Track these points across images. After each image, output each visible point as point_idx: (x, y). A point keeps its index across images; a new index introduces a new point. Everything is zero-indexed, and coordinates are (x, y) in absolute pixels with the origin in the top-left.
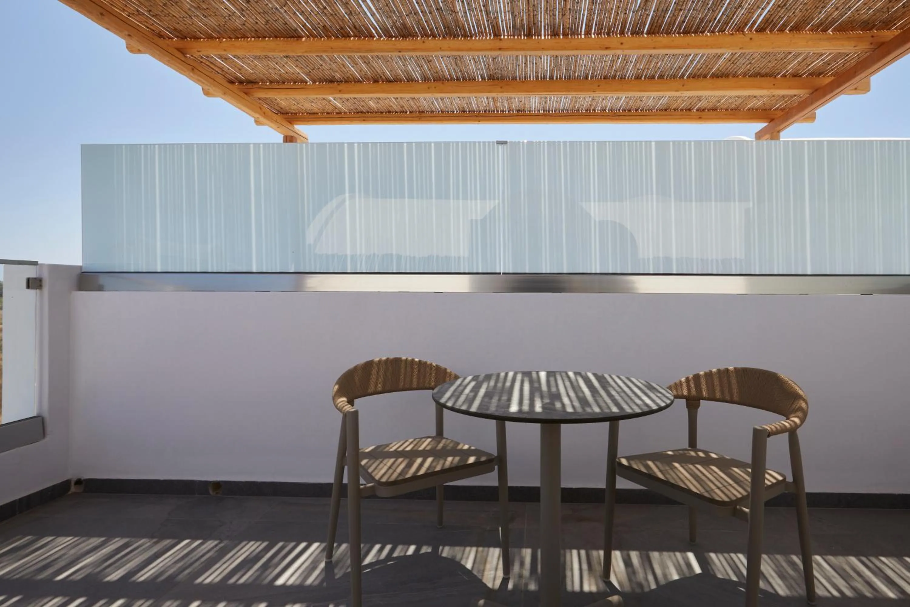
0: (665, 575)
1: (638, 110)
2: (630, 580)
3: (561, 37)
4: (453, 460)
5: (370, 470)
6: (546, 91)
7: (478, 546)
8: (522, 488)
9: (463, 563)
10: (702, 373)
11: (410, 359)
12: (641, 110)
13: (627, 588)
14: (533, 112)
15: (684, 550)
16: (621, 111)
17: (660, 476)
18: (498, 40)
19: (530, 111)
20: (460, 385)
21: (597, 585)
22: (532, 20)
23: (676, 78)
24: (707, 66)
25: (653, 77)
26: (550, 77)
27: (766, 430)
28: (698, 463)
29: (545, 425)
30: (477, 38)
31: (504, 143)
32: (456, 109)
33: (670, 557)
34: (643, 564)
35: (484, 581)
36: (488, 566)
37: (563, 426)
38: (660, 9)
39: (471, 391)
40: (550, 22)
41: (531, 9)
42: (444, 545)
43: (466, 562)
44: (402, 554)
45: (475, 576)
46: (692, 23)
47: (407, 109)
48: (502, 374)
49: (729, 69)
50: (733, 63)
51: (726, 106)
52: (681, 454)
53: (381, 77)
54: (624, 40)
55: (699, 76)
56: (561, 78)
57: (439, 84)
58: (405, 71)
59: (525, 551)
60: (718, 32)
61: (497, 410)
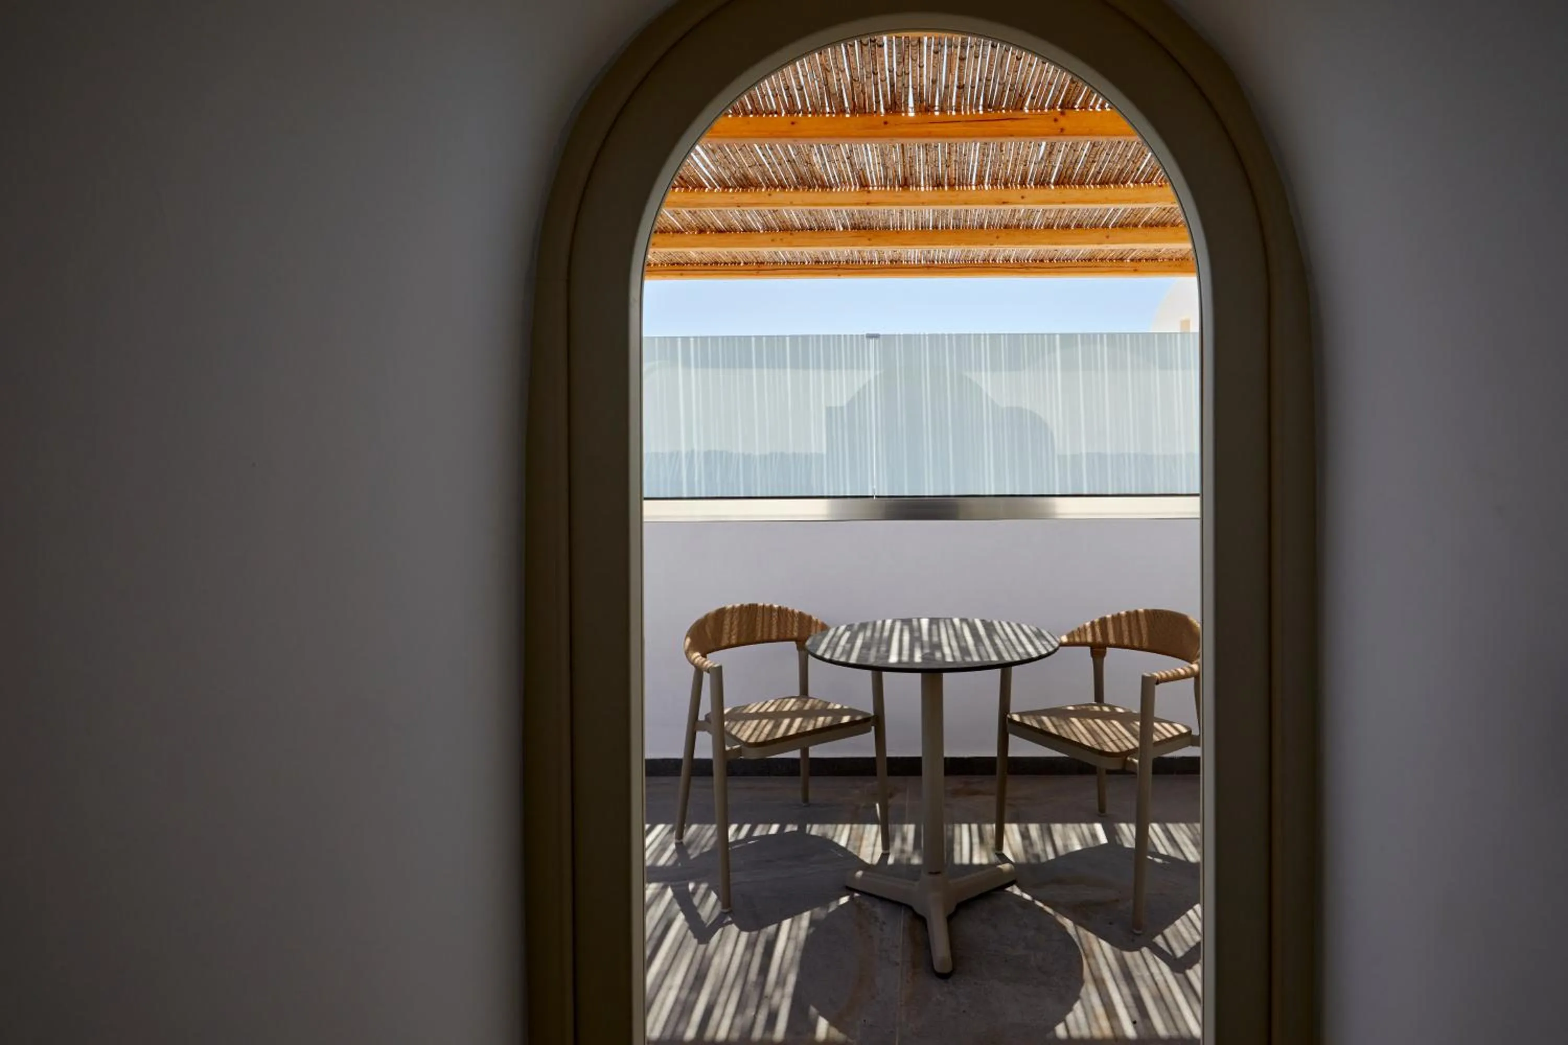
0: (1066, 846)
1: (1052, 260)
2: (1026, 851)
3: (946, 188)
4: (825, 720)
5: (733, 732)
6: (929, 244)
7: (852, 823)
8: (903, 759)
9: (836, 840)
10: (1109, 616)
11: (768, 605)
12: (1057, 260)
13: (1022, 858)
14: (912, 263)
15: (1091, 821)
16: (1030, 261)
17: (1053, 731)
18: (866, 193)
19: (907, 262)
20: (833, 636)
21: (988, 857)
22: (909, 171)
23: (1098, 227)
24: (1136, 215)
25: (1068, 226)
26: (933, 226)
27: (1155, 677)
28: (1098, 718)
29: (926, 674)
30: (839, 190)
31: (876, 336)
32: (807, 258)
33: (1074, 828)
34: (1042, 836)
35: (861, 857)
36: (865, 843)
37: (945, 675)
38: (1068, 161)
39: (847, 642)
40: (931, 173)
41: (907, 161)
42: (812, 823)
43: (840, 839)
44: (764, 833)
45: (850, 852)
46: (1110, 174)
47: (740, 259)
48: (879, 623)
49: (1165, 218)
50: (1168, 212)
51: (1169, 256)
52: (1083, 709)
53: (709, 227)
54: (1026, 192)
55: (1128, 225)
56: (947, 227)
57: (787, 236)
58: (742, 220)
59: (908, 827)
60: (1144, 183)
61: (876, 662)
